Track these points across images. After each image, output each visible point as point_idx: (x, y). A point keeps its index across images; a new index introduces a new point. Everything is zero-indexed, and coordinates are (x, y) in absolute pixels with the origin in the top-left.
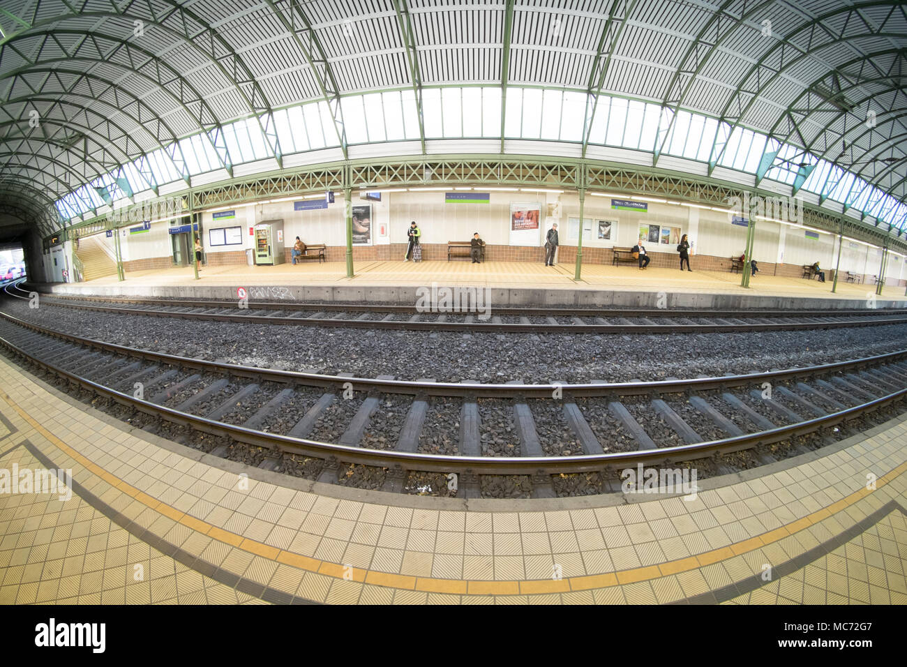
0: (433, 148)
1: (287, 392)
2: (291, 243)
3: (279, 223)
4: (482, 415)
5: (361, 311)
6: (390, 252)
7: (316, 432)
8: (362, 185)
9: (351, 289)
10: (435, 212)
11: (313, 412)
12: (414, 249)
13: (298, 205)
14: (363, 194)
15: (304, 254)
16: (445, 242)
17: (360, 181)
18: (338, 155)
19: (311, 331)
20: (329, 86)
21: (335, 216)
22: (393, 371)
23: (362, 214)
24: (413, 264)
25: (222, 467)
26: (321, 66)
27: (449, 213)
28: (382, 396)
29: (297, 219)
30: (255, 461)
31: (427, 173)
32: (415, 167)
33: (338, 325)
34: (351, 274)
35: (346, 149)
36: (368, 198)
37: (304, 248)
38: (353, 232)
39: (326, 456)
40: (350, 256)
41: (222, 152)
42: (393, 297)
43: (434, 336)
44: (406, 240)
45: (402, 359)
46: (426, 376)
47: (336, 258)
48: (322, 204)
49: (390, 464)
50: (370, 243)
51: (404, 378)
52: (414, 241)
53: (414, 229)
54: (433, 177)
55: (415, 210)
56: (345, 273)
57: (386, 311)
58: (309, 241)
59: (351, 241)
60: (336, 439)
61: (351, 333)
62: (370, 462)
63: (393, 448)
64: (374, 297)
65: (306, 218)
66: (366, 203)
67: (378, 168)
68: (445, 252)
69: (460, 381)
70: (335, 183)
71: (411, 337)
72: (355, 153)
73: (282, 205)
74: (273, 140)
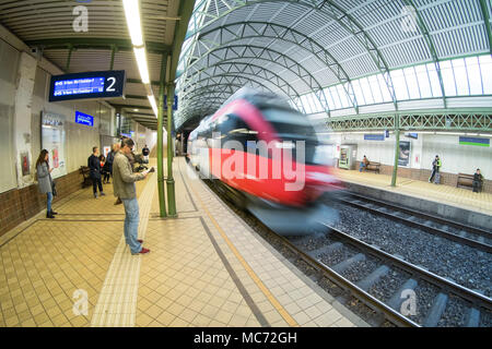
0: (452, 104)
1: (339, 244)
2: (360, 159)
3: (355, 146)
4: (448, 305)
5: (396, 209)
6: (419, 175)
7: (347, 272)
8: (407, 128)
9: (393, 194)
10: (452, 150)
11: (350, 261)
12: (435, 176)
13: (366, 137)
14: (407, 133)
15: (367, 167)
16: (457, 173)
17: (405, 124)
18: (391, 107)
19: (363, 213)
20: (382, 65)
21: (388, 146)
22: (404, 254)
23: (405, 147)
24: (433, 185)
25: (291, 269)
26: (375, 53)
27: (461, 152)
28: (392, 267)
29: (365, 144)
30: (308, 273)
31: (448, 122)
32: (440, 117)
33: (380, 214)
34: (394, 185)
35: (396, 103)
36: (410, 136)
37: (368, 163)
38: (398, 157)
39: (346, 288)
40: (395, 173)
41: (324, 103)
42: (417, 205)
43: (437, 239)
44: (431, 168)
45: (413, 248)
46: (424, 265)
47: (386, 173)
48: (381, 137)
49: (379, 310)
50: (408, 166)
51: (410, 261)
52: (436, 169)
53: (437, 161)
54: (452, 125)
55: (439, 148)
56: (390, 183)
57: (412, 214)
58: (371, 159)
59: (397, 163)
60: (356, 281)
61: (387, 222)
62: (367, 303)
63: (385, 302)
64: (405, 202)
65: (371, 145)
66: (408, 140)
67: (416, 117)
68: (455, 181)
69: (443, 276)
70: (390, 125)
71: (423, 236)
72: (402, 106)
73: (357, 136)
74: (352, 97)
